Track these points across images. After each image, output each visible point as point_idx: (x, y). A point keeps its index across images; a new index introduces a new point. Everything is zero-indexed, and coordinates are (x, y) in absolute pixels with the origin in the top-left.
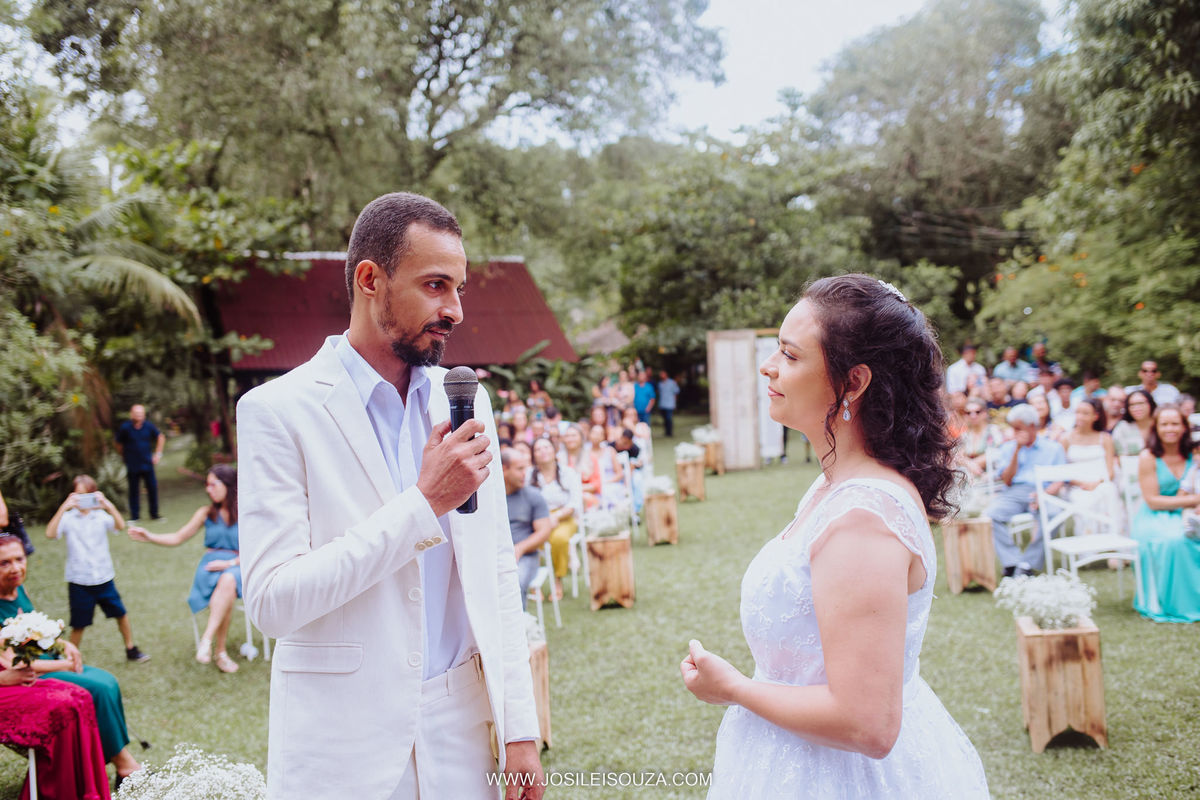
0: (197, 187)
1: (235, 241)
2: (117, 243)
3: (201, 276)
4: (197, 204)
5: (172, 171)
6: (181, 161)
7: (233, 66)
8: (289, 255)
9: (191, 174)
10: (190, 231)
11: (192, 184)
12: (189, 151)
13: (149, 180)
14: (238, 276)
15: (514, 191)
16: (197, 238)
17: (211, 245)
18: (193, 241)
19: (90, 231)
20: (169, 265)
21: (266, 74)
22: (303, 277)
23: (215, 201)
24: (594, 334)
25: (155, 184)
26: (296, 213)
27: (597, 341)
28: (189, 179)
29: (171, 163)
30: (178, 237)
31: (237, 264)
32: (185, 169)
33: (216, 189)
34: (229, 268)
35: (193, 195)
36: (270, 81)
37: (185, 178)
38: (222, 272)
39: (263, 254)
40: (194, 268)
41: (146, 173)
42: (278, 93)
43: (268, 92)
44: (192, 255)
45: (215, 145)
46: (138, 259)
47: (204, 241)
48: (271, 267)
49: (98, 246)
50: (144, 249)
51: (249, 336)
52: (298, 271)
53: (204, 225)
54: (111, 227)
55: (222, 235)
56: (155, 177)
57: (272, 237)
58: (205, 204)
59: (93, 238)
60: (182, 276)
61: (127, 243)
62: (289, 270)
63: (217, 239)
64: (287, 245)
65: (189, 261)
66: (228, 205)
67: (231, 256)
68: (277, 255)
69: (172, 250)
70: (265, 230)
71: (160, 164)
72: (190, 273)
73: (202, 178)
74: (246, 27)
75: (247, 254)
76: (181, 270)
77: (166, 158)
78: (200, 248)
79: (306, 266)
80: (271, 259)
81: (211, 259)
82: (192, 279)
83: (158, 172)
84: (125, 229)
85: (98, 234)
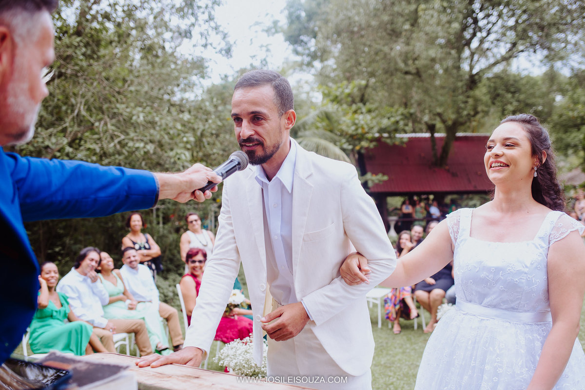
0: (356, 103)
1: (371, 128)
2: (316, 131)
3: (355, 146)
4: (355, 112)
5: (343, 96)
6: (347, 91)
7: (368, 43)
8: (398, 135)
9: (352, 97)
10: (350, 124)
11: (353, 102)
12: (351, 86)
13: (333, 101)
14: (372, 145)
15: (513, 97)
16: (353, 128)
17: (360, 131)
18: (351, 130)
19: (304, 126)
20: (340, 141)
21: (384, 46)
22: (405, 146)
23: (364, 110)
24: (570, 175)
25: (335, 103)
26: (402, 114)
27: (571, 179)
28: (352, 100)
29: (342, 92)
30: (344, 128)
31: (373, 140)
32: (349, 95)
33: (364, 104)
34: (368, 142)
35: (354, 107)
36: (386, 49)
37: (350, 99)
38: (364, 144)
39: (386, 135)
40: (351, 143)
41: (332, 98)
42: (390, 54)
43: (385, 55)
44: (352, 136)
45: (363, 82)
46: (326, 139)
47: (357, 129)
48: (388, 141)
49: (307, 133)
50: (329, 134)
51: (376, 174)
52: (402, 142)
53: (357, 121)
54: (313, 124)
55: (365, 127)
56: (336, 100)
57: (389, 126)
58: (359, 111)
59: (305, 129)
60: (346, 146)
61: (321, 131)
62: (397, 143)
63: (363, 128)
64: (396, 130)
65: (350, 139)
66: (369, 111)
67: (369, 136)
68: (392, 135)
69: (343, 134)
70: (385, 122)
71: (338, 93)
72: (350, 144)
73: (358, 99)
74: (374, 23)
75: (377, 135)
76: (345, 143)
77: (340, 90)
78: (354, 133)
79: (405, 140)
80: (390, 137)
81: (360, 138)
82: (350, 147)
83: (337, 97)
84: (319, 125)
85: (307, 127)
